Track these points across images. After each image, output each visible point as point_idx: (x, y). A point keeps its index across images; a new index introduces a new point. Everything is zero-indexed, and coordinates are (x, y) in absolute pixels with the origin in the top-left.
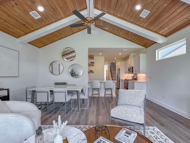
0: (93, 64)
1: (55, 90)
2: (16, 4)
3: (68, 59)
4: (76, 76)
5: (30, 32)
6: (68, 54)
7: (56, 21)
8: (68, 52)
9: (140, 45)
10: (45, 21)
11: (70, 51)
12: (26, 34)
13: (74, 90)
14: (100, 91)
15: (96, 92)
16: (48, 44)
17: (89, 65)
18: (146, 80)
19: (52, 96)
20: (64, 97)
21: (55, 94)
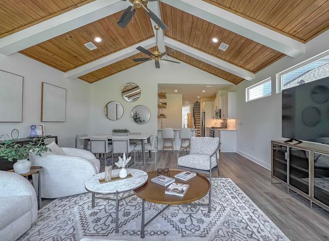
0: (164, 105)
1: (114, 138)
2: (71, 37)
3: (129, 97)
4: (141, 122)
5: (81, 65)
6: (130, 91)
7: (115, 52)
8: (130, 88)
9: (228, 80)
10: (102, 51)
11: (133, 87)
12: (76, 67)
13: (138, 138)
14: (174, 143)
15: (168, 144)
16: (103, 78)
17: (159, 107)
18: (236, 128)
19: (110, 146)
20: (126, 147)
21: (115, 143)
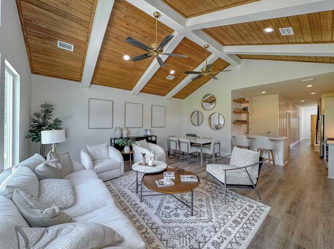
10: (179, 78)
21: (181, 144)
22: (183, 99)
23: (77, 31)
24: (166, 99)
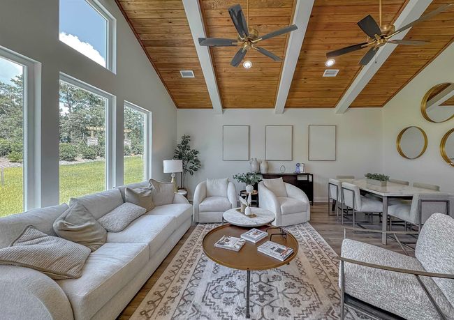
22: (382, 106)
23: (187, 54)
24: (337, 113)
